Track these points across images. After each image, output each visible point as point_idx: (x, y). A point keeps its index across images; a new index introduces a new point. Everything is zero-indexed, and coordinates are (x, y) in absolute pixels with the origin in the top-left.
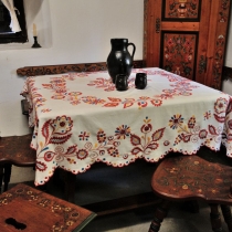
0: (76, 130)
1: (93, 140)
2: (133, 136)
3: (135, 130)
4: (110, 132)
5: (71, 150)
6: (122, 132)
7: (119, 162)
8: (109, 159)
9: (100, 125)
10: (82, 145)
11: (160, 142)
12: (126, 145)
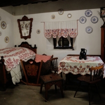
0: (66, 65)
1: (69, 68)
2: (78, 69)
3: (78, 67)
4: (73, 66)
5: (65, 69)
6: (75, 67)
7: (75, 73)
8: (72, 72)
9: (71, 65)
10: (67, 68)
11: (84, 71)
12: (76, 70)
